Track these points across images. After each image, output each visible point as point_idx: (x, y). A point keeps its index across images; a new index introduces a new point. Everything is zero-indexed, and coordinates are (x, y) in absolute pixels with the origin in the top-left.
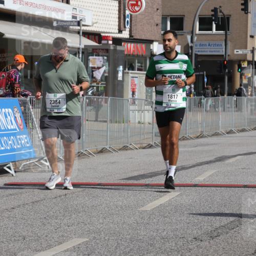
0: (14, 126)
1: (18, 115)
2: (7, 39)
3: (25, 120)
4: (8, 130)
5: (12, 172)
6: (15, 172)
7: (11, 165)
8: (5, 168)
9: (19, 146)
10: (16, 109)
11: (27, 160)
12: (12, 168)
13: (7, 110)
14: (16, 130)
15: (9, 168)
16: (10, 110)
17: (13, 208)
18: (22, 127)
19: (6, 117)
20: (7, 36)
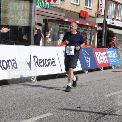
0: (115, 56)
1: (116, 53)
2: (114, 33)
3: (118, 55)
4: (113, 57)
5: (114, 68)
6: (115, 68)
7: (113, 66)
8: (112, 67)
9: (116, 61)
10: (115, 52)
11: (118, 65)
12: (114, 67)
13: (113, 52)
14: (115, 57)
15: (113, 67)
16: (114, 52)
17: (114, 78)
18: (117, 56)
19: (113, 53)
20: (114, 32)
